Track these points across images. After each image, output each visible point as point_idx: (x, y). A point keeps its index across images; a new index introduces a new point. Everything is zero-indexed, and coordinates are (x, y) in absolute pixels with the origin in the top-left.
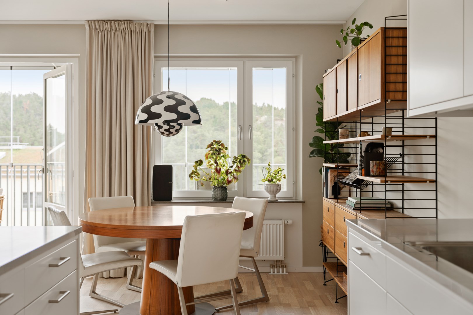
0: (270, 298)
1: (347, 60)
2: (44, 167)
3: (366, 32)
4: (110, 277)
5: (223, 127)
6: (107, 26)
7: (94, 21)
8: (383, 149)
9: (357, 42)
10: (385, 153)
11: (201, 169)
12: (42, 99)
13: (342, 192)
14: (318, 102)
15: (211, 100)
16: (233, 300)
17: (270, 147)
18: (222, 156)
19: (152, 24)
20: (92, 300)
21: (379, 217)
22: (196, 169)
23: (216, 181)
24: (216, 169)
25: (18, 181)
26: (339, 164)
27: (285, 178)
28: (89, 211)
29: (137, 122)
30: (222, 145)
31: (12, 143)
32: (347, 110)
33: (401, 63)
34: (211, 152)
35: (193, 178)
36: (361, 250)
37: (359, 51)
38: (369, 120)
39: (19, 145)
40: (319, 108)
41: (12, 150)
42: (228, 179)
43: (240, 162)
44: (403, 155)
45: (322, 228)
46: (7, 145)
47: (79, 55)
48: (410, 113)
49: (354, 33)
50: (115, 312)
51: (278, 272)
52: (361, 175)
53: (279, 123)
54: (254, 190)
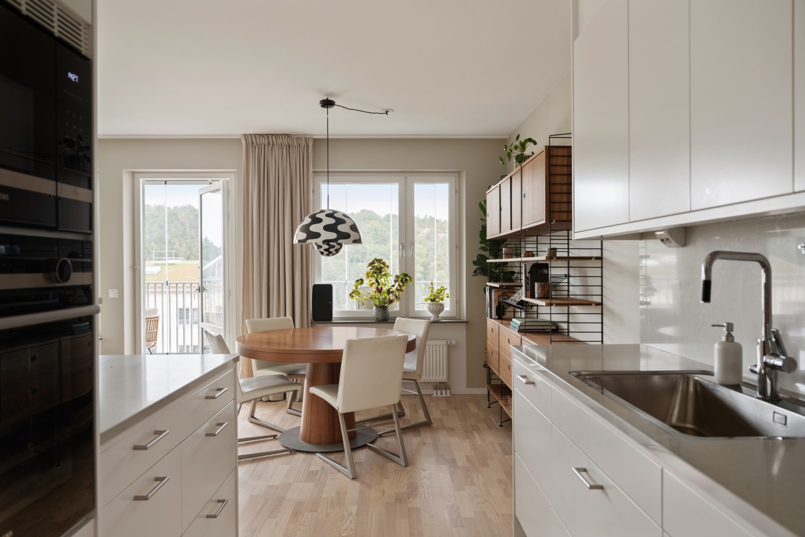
0: (433, 422)
1: (511, 178)
2: (200, 286)
3: (530, 149)
4: (269, 401)
5: (384, 240)
6: (264, 141)
7: (251, 135)
8: (548, 270)
9: (521, 159)
10: (549, 274)
11: (362, 288)
12: (198, 212)
13: (506, 313)
14: (481, 219)
15: (371, 212)
16: (396, 425)
17: (433, 261)
18: (383, 275)
19: (311, 138)
20: (251, 425)
21: (544, 339)
22: (357, 288)
23: (378, 300)
24: (377, 288)
25: (173, 297)
26: (504, 284)
27: (448, 297)
28: (247, 333)
29: (295, 241)
30: (384, 263)
31: (167, 258)
32: (511, 229)
33: (566, 183)
34: (373, 270)
35: (354, 298)
36: (526, 379)
37: (523, 168)
38: (534, 238)
39: (175, 259)
40: (483, 225)
41: (167, 264)
42: (389, 298)
43: (402, 281)
44: (568, 276)
45: (486, 349)
46: (162, 259)
47: (235, 170)
48: (575, 236)
49: (518, 150)
50: (274, 438)
51: (442, 394)
52: (526, 297)
53: (442, 235)
54: (416, 309)
